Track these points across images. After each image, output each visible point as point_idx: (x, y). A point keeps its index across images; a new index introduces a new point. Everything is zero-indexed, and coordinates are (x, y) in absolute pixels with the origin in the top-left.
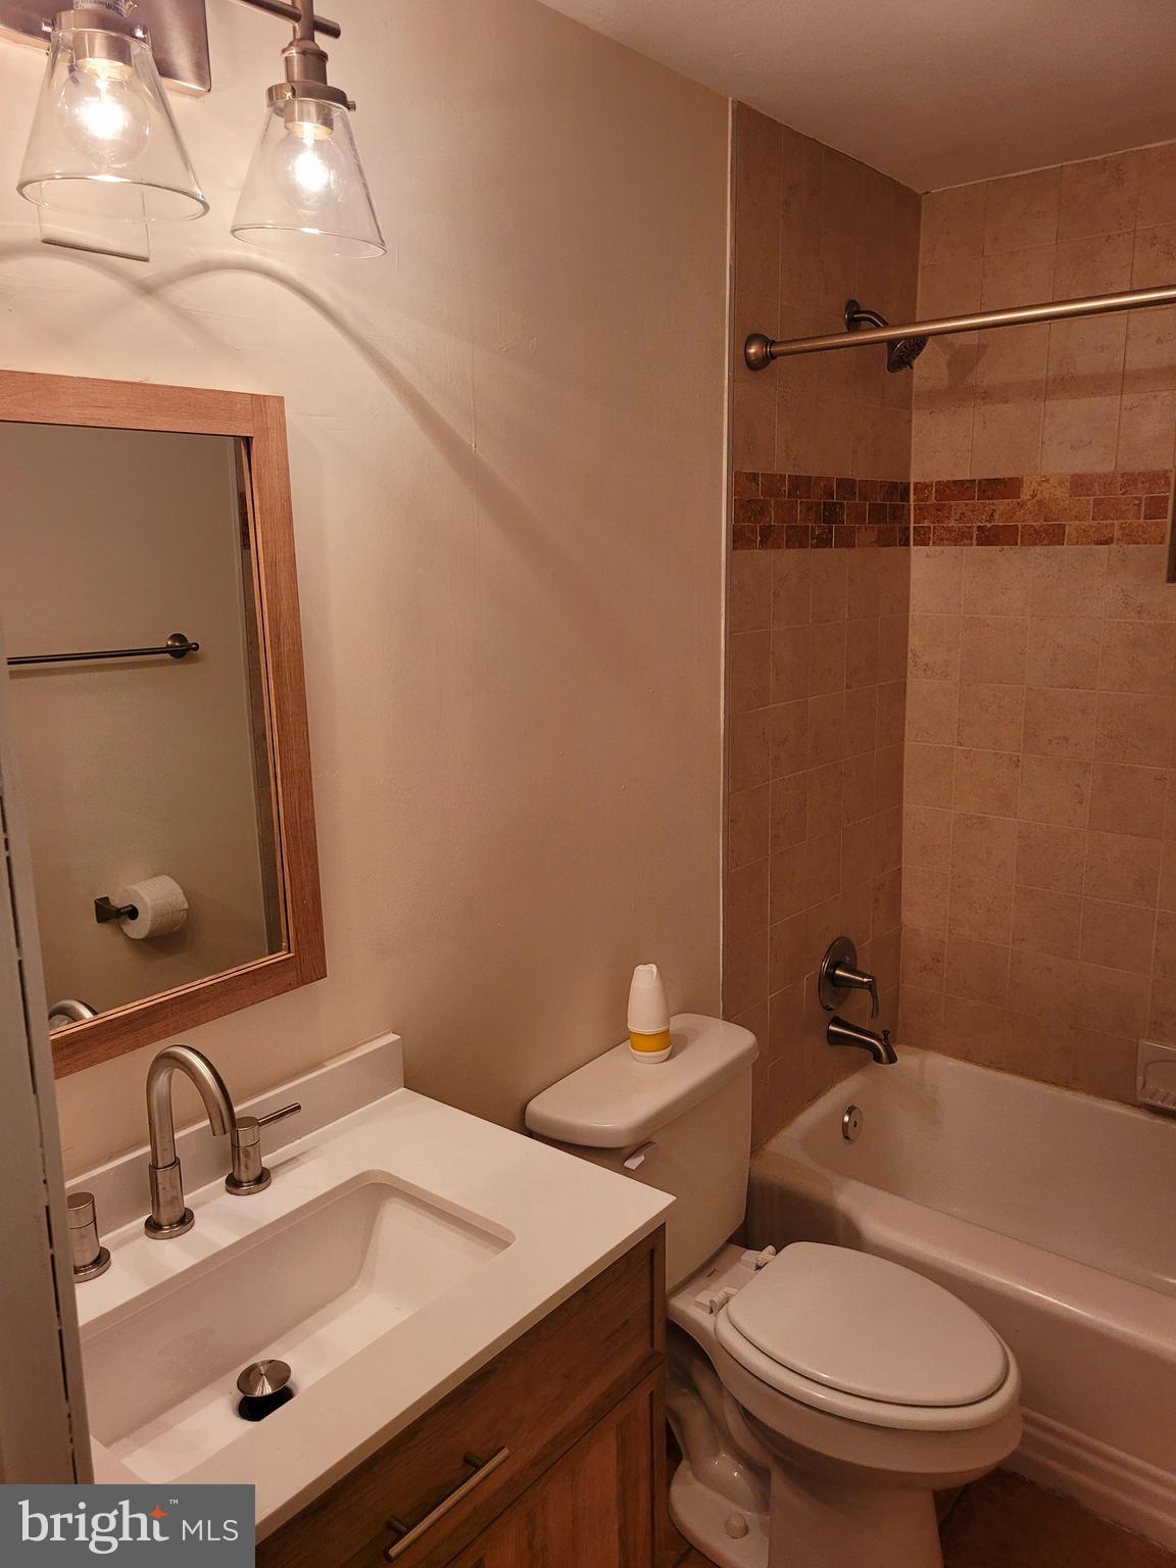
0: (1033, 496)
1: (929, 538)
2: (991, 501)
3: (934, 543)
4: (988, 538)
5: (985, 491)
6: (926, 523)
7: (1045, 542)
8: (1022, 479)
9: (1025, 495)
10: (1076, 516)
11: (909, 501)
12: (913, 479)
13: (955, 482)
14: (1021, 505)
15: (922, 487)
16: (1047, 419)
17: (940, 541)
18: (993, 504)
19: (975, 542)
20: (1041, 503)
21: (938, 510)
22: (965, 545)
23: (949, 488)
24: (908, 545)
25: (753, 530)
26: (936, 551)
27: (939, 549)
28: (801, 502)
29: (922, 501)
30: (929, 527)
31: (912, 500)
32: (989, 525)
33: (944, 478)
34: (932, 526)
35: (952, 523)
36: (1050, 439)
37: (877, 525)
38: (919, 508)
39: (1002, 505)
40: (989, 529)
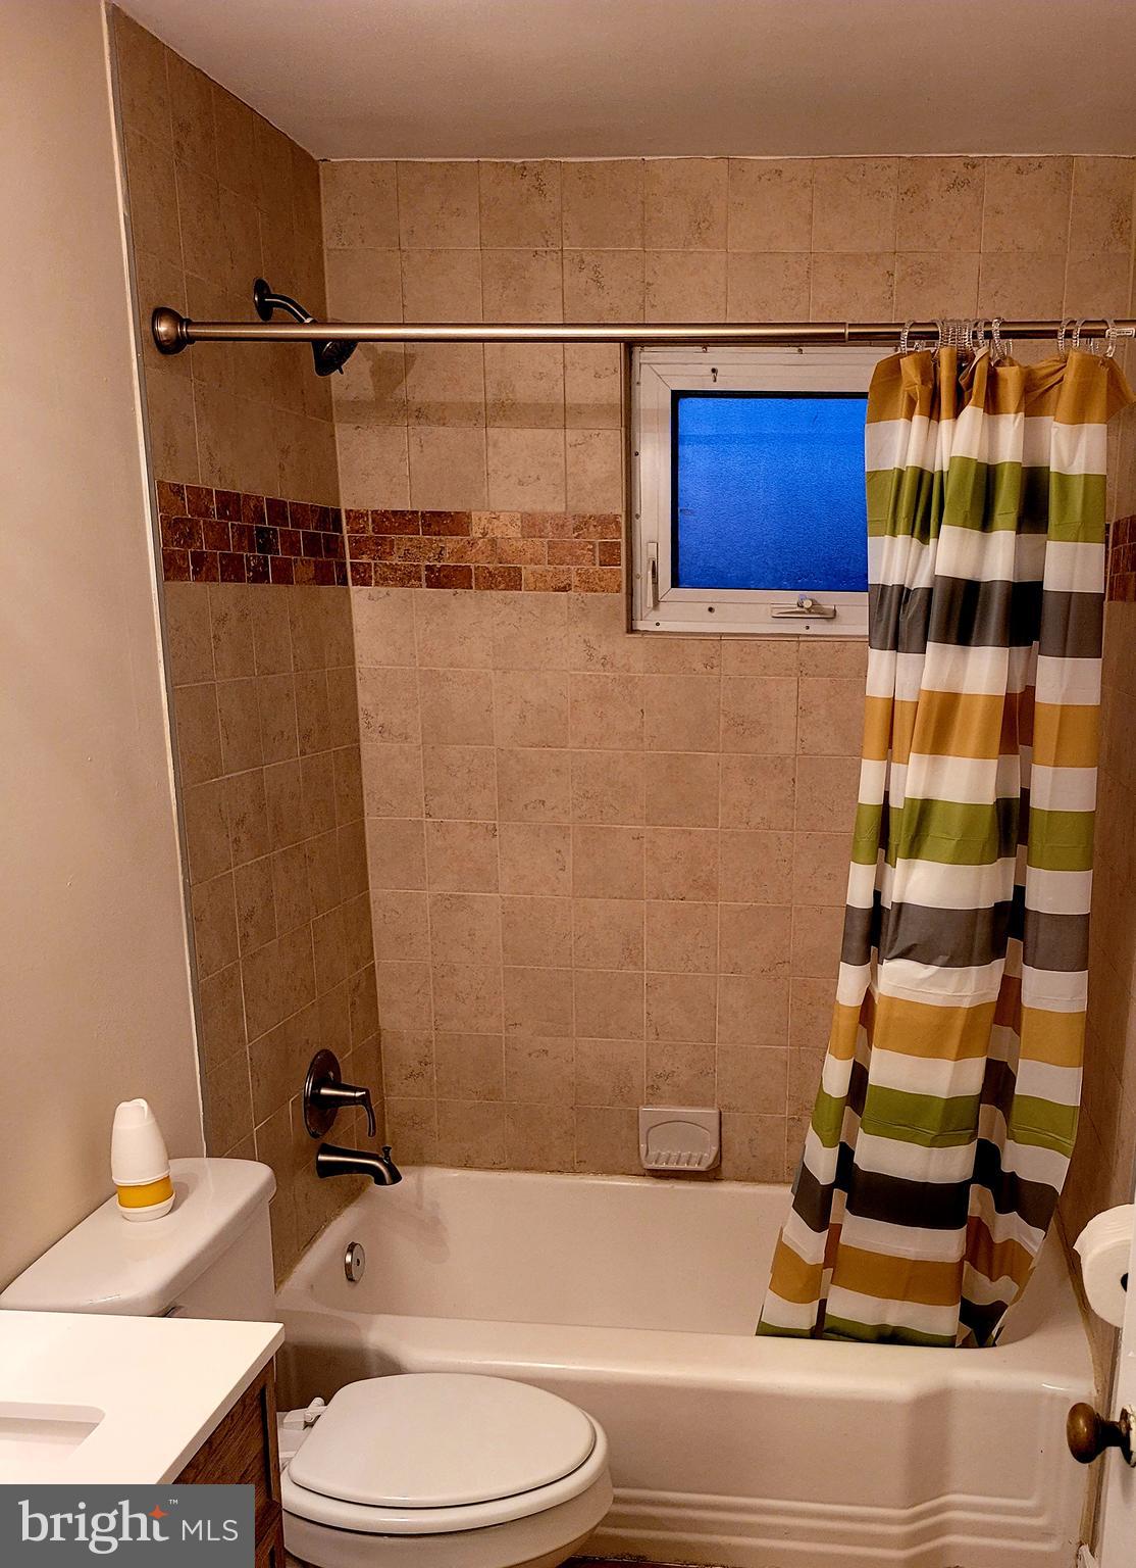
0: (484, 534)
1: (371, 577)
2: (438, 538)
3: (377, 583)
4: (439, 579)
5: (430, 525)
6: (365, 559)
7: (502, 586)
8: (469, 516)
9: (476, 532)
10: (531, 559)
11: (341, 532)
12: (344, 506)
13: (395, 513)
14: (472, 543)
15: (355, 516)
16: (490, 449)
17: (383, 581)
18: (440, 541)
19: (424, 584)
20: (493, 541)
21: (377, 544)
22: (412, 586)
23: (387, 519)
24: (347, 584)
25: (184, 557)
26: (379, 592)
27: (384, 590)
28: (232, 524)
29: (357, 532)
30: (369, 564)
31: (345, 531)
32: (439, 565)
33: (381, 507)
34: (373, 562)
35: (395, 561)
36: (495, 472)
37: (313, 559)
38: (355, 542)
39: (451, 543)
40: (440, 570)
